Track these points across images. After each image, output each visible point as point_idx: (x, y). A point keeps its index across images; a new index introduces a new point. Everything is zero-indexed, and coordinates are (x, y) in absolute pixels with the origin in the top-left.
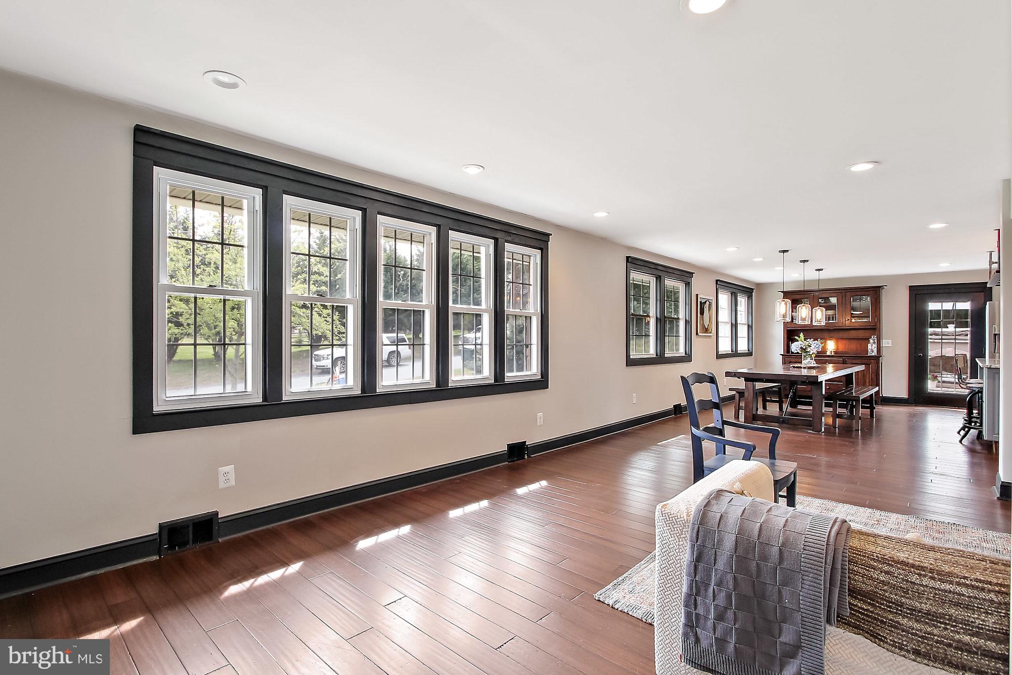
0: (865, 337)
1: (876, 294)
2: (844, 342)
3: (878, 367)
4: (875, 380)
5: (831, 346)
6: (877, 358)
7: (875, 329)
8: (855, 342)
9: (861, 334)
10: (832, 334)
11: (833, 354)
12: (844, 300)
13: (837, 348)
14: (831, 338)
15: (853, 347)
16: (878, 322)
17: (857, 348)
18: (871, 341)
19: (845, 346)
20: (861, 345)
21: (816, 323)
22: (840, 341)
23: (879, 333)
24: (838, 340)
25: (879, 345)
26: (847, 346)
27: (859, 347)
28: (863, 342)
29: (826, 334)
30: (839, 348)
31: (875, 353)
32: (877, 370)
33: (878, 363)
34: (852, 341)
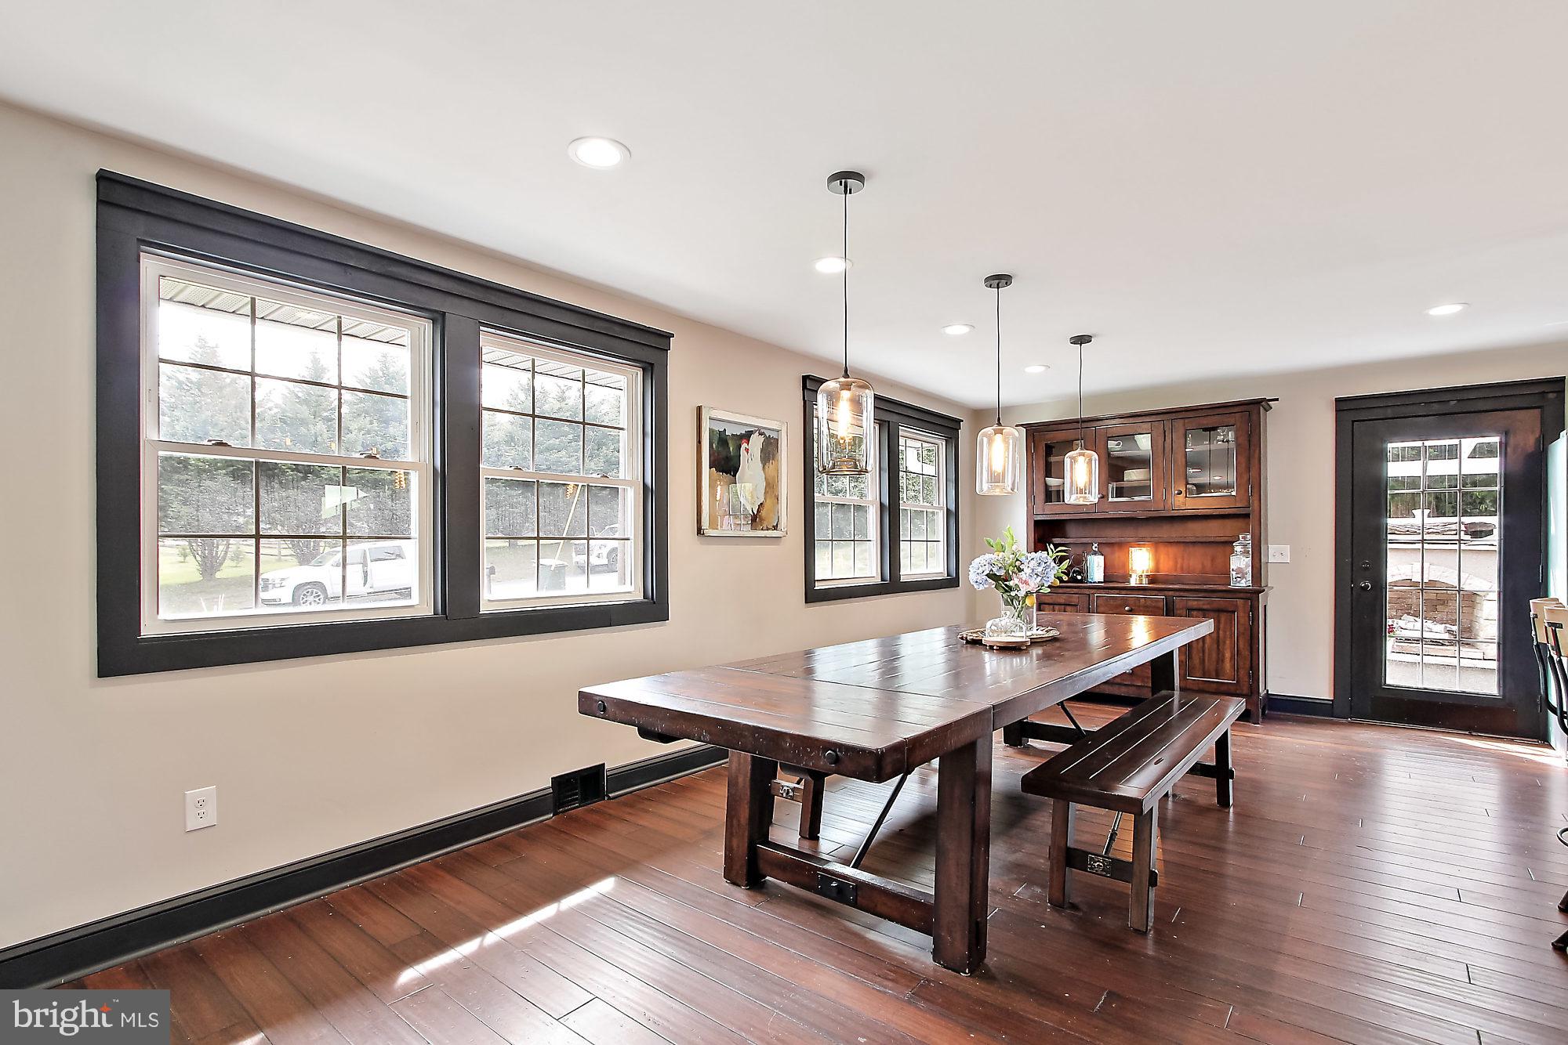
0: (1223, 539)
1: (1250, 420)
2: (1173, 550)
3: (1255, 619)
4: (1247, 653)
5: (1141, 562)
6: (1252, 596)
7: (1247, 516)
8: (1199, 551)
9: (1214, 530)
10: (1144, 531)
11: (1145, 583)
12: (1168, 440)
13: (1157, 569)
14: (1139, 542)
15: (1196, 562)
16: (1256, 496)
17: (1204, 567)
18: (1238, 549)
19: (1176, 562)
20: (1213, 560)
21: (1074, 497)
22: (1163, 549)
23: (1257, 527)
24: (1157, 544)
25: (1257, 560)
26: (1180, 561)
27: (1208, 564)
28: (1219, 551)
29: (1128, 532)
30: (1161, 566)
31: (1245, 583)
32: (1251, 627)
33: (1254, 609)
34: (1191, 549)
